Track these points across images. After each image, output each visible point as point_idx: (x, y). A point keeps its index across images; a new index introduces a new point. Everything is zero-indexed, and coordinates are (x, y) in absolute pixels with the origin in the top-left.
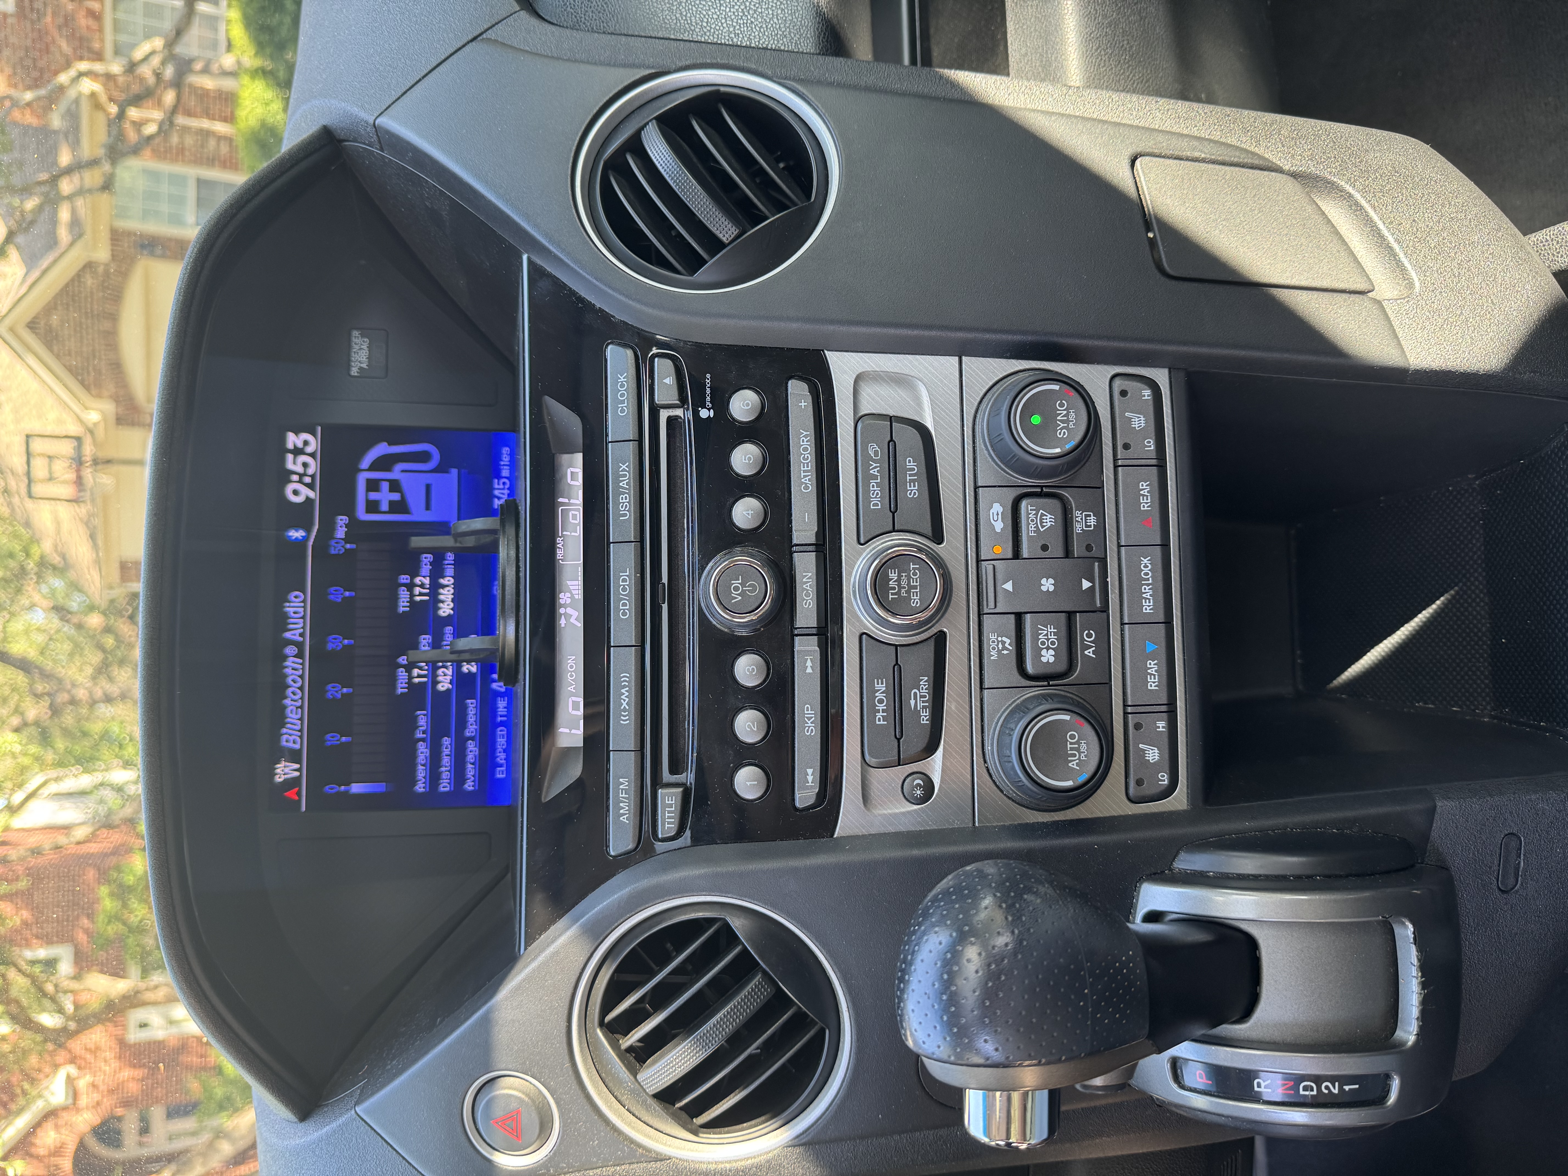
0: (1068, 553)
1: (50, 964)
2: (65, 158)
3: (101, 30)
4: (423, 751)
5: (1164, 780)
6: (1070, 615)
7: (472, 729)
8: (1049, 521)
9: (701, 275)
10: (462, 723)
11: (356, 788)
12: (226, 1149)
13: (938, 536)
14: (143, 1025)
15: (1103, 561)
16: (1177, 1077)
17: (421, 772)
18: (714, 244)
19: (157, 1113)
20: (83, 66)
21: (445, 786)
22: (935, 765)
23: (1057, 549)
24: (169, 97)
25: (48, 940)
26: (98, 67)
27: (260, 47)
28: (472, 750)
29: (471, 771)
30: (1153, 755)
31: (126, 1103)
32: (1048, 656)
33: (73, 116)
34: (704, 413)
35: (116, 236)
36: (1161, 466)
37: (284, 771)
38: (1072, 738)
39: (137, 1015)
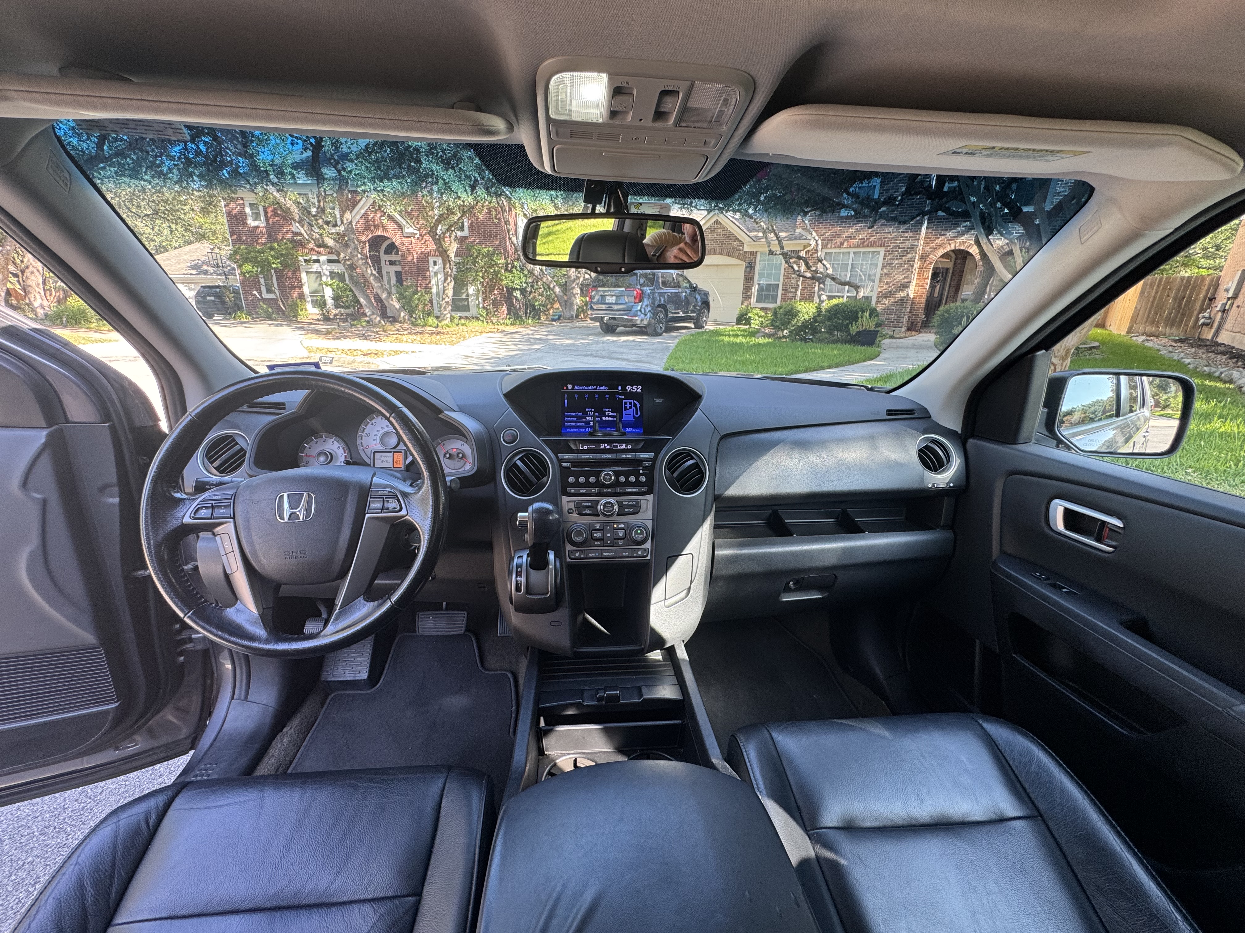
0: (615, 539)
1: (462, 229)
2: (782, 235)
3: (835, 247)
4: (574, 414)
5: (573, 557)
6: (603, 539)
7: (578, 424)
8: (621, 535)
9: (667, 471)
10: (579, 422)
11: (566, 401)
12: (384, 296)
13: (618, 515)
14: (435, 263)
15: (613, 546)
16: (519, 557)
17: (569, 414)
18: (673, 473)
19: (398, 268)
20: (820, 242)
21: (566, 419)
22: (575, 515)
23: (615, 537)
24: (808, 275)
25: (471, 226)
26: (820, 247)
27: (829, 310)
28: (574, 424)
29: (569, 424)
30: (577, 555)
31: (403, 255)
32: (595, 535)
33: (800, 237)
34: (641, 471)
35: (754, 254)
36: (631, 557)
37: (570, 386)
38: (581, 538)
39: (440, 261)
